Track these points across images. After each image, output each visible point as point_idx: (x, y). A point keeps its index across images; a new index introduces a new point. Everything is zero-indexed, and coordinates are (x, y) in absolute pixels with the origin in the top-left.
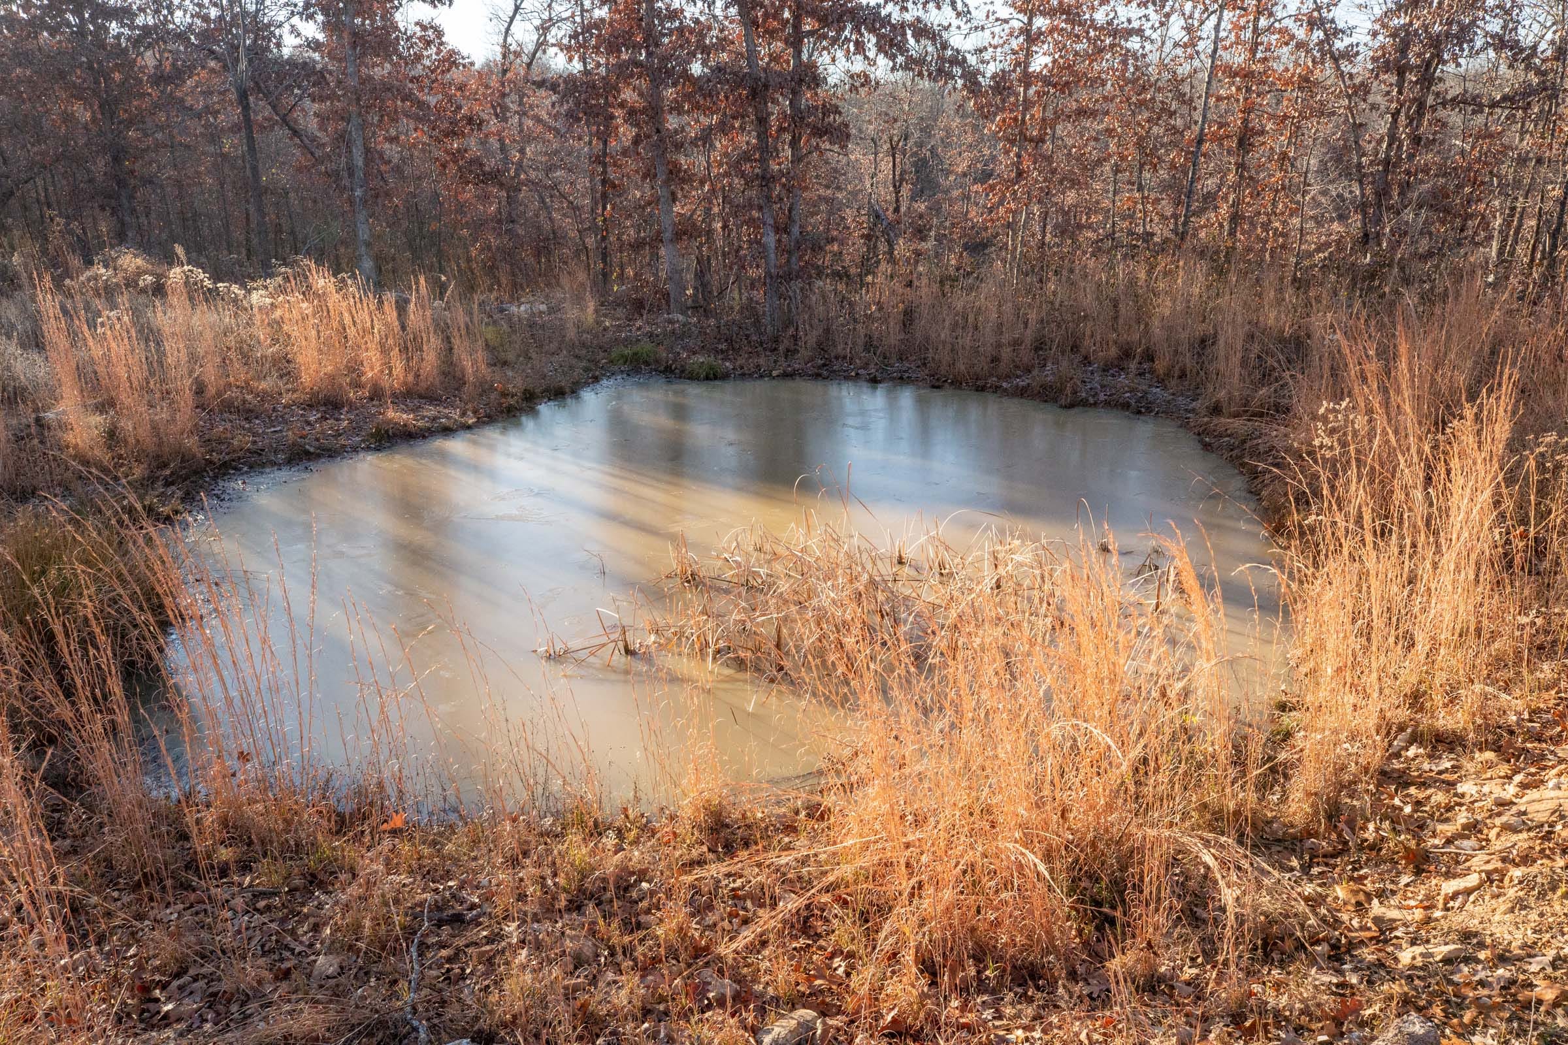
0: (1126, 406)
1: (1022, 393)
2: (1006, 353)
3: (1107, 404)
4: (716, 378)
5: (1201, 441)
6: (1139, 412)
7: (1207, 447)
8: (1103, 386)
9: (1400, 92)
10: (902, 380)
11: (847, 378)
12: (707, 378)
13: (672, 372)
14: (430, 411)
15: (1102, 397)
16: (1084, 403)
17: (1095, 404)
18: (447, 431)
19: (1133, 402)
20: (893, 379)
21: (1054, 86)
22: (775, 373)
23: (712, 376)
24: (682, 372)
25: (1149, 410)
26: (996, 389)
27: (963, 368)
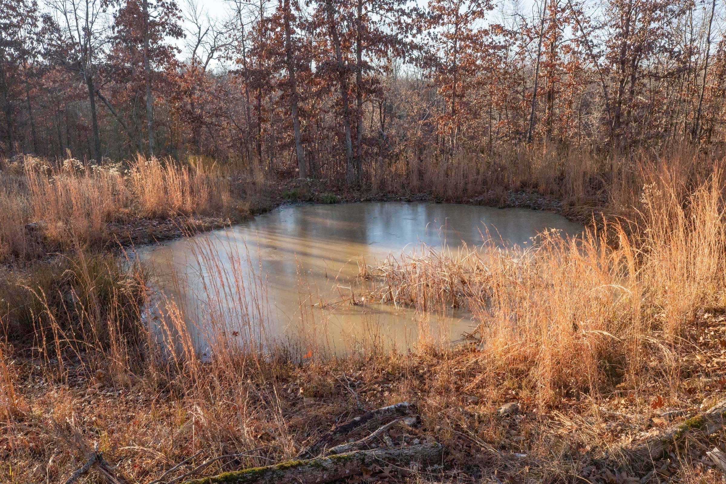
0: (528, 207)
1: (479, 203)
2: (470, 187)
3: (520, 206)
4: (334, 202)
5: (567, 219)
6: (535, 209)
7: (571, 220)
8: (516, 199)
9: (623, 71)
10: (422, 200)
11: (396, 201)
12: (331, 203)
13: (313, 201)
14: (208, 219)
15: (517, 203)
16: (509, 206)
17: (514, 207)
18: (219, 228)
19: (531, 205)
20: (417, 200)
21: (468, 72)
22: (362, 200)
23: (333, 202)
24: (318, 201)
25: (539, 208)
26: (468, 202)
27: (451, 193)
